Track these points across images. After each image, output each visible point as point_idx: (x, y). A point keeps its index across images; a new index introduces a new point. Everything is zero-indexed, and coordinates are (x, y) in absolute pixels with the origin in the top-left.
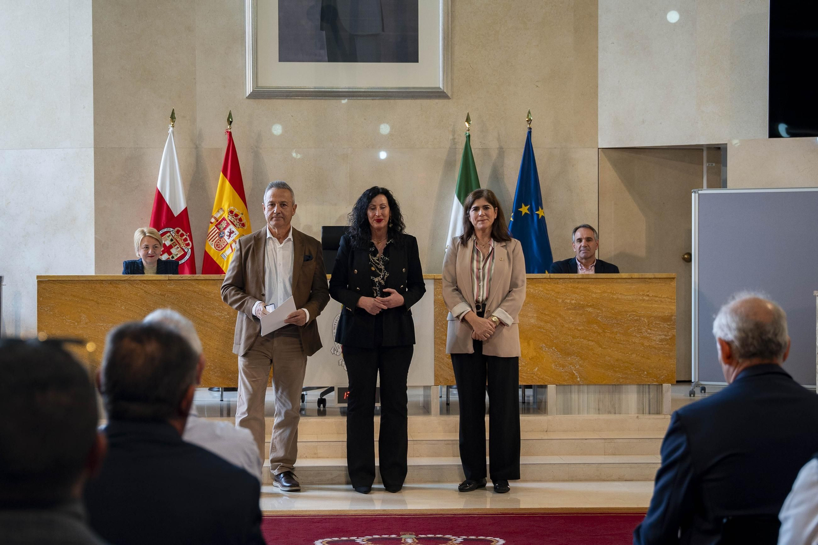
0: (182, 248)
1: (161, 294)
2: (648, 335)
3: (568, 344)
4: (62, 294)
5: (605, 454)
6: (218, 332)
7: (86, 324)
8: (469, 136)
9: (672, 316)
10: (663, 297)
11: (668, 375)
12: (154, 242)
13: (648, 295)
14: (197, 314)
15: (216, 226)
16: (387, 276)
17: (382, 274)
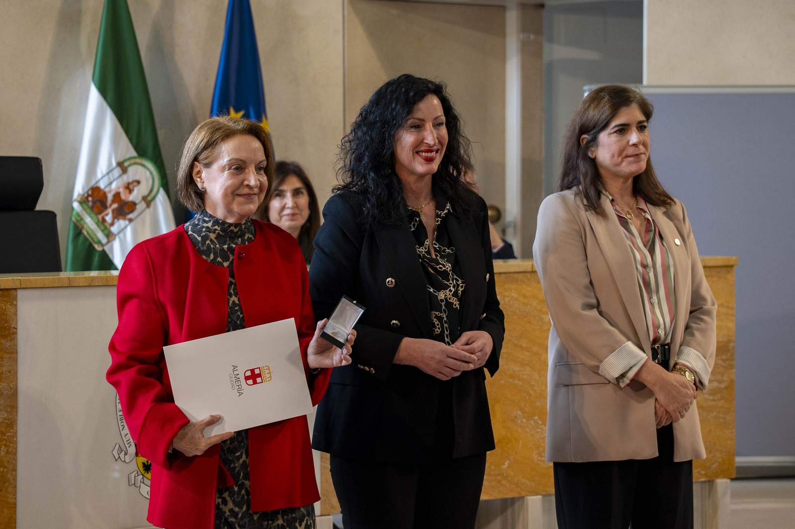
11: (723, 461)
16: (462, 287)
17: (451, 284)
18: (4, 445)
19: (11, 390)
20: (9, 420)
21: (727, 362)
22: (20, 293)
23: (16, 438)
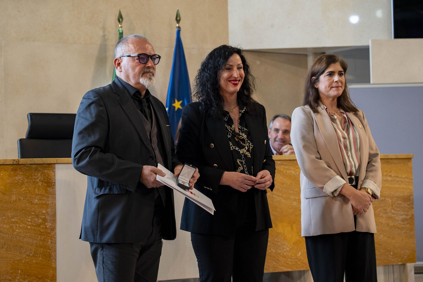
2: (392, 215)
8: (122, 33)
9: (411, 195)
10: (403, 177)
11: (410, 254)
13: (391, 176)
16: (251, 147)
17: (246, 145)
18: (50, 239)
19: (53, 212)
20: (52, 227)
21: (410, 206)
22: (57, 166)
23: (56, 236)
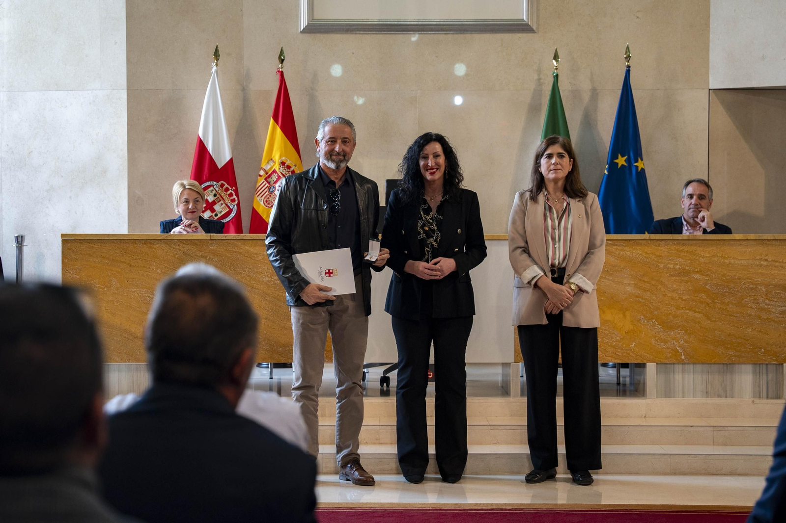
0: (227, 205)
1: (202, 256)
2: (766, 306)
3: (671, 316)
4: (90, 255)
5: (714, 443)
6: (266, 300)
7: (117, 289)
8: (557, 76)
10: (784, 261)
12: (195, 195)
13: (766, 260)
14: (243, 278)
15: (266, 179)
16: (440, 237)
17: (435, 235)
